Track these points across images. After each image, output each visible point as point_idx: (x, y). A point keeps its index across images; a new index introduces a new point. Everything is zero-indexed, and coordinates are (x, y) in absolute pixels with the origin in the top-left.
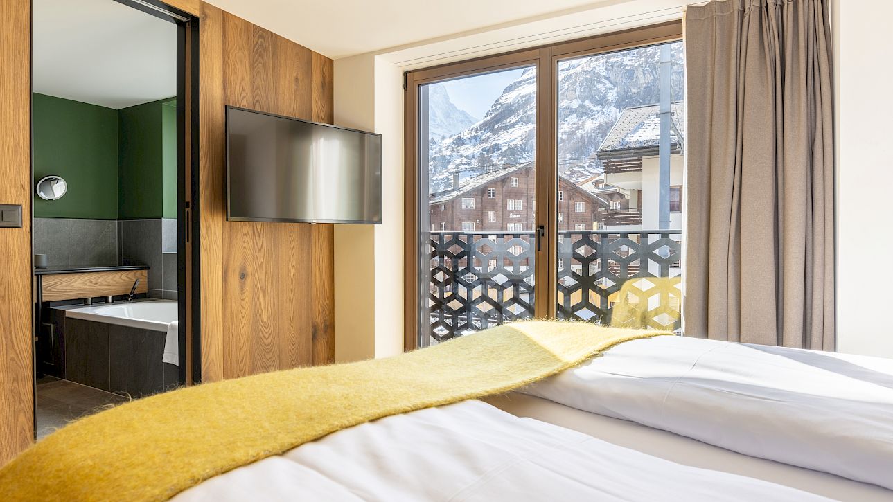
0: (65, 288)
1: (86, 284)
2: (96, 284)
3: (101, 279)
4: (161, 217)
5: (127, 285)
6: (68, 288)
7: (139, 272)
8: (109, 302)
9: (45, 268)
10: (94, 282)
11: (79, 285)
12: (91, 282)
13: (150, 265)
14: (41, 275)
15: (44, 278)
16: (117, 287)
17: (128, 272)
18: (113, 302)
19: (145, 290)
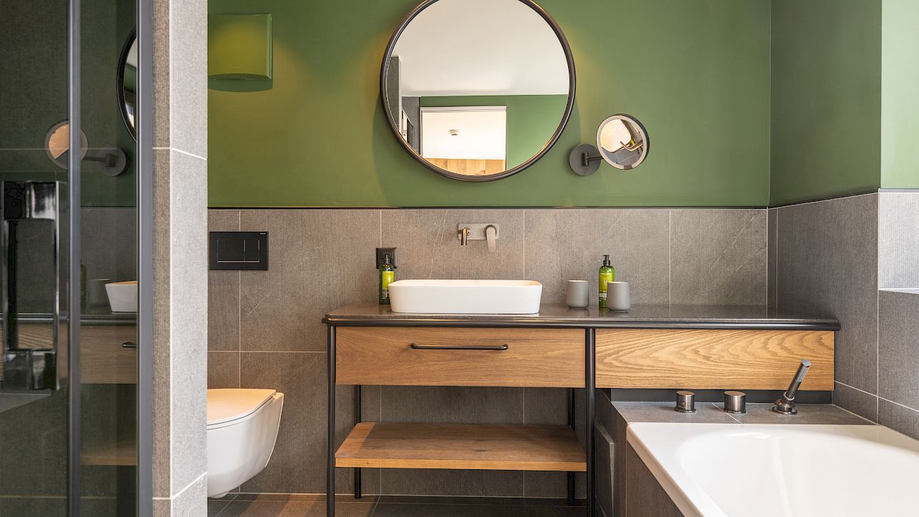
0: (641, 361)
1: (685, 357)
2: (708, 358)
3: (717, 348)
4: (874, 189)
5: (781, 368)
6: (647, 362)
7: (812, 336)
8: (733, 411)
9: (625, 312)
10: (702, 352)
11: (672, 358)
12: (696, 352)
13: (842, 321)
14: (594, 329)
15: (601, 337)
16: (756, 370)
17: (783, 334)
18: (743, 410)
19: (827, 384)
